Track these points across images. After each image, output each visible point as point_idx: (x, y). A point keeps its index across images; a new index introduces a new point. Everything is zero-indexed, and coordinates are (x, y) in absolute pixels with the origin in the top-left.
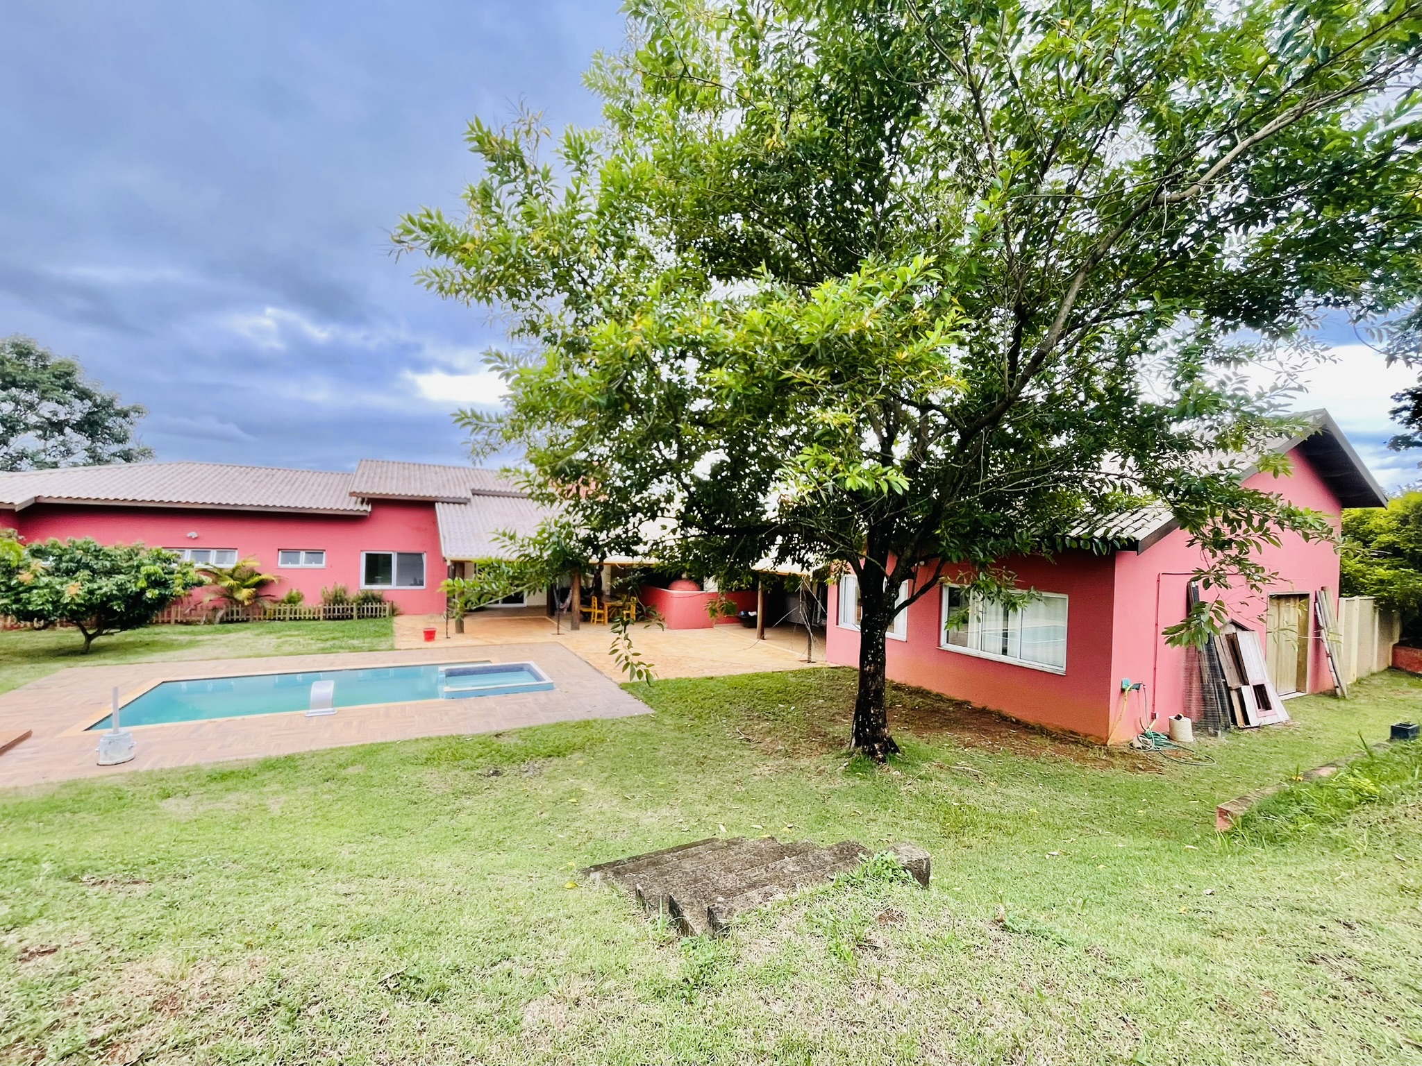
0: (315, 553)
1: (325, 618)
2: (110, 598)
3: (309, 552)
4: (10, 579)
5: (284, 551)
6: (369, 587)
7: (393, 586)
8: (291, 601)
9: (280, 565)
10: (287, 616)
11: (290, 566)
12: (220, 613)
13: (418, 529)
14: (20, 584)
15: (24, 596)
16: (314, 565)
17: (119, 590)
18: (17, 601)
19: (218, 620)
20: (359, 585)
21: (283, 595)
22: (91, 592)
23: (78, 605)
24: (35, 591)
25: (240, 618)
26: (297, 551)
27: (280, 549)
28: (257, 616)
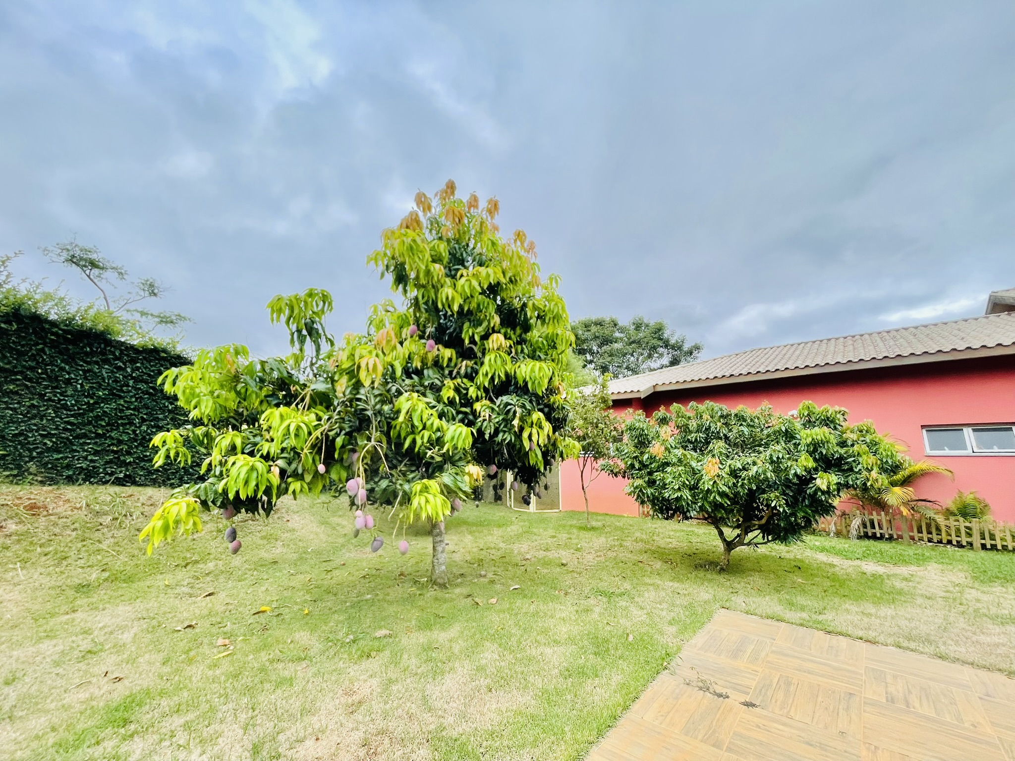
0: (995, 428)
2: (762, 485)
3: (980, 428)
4: (642, 453)
5: (930, 428)
8: (966, 512)
9: (929, 452)
11: (947, 452)
14: (652, 459)
15: (658, 476)
16: (997, 451)
17: (776, 471)
18: (651, 483)
19: (854, 533)
21: (948, 502)
22: (734, 473)
23: (723, 494)
24: (669, 469)
25: (887, 532)
26: (957, 428)
27: (923, 427)
28: (917, 535)
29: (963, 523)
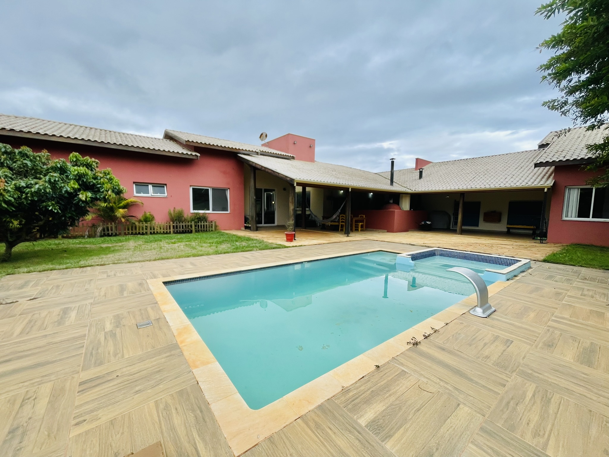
0: (159, 186)
1: (174, 233)
3: (155, 185)
5: (137, 184)
6: (196, 211)
7: (210, 211)
8: (146, 220)
9: (135, 194)
10: (149, 232)
11: (142, 195)
12: (100, 229)
13: (225, 173)
16: (159, 195)
19: (98, 234)
20: (190, 210)
21: (140, 216)
25: (114, 232)
26: (146, 184)
27: (134, 183)
28: (127, 232)
29: (145, 224)
